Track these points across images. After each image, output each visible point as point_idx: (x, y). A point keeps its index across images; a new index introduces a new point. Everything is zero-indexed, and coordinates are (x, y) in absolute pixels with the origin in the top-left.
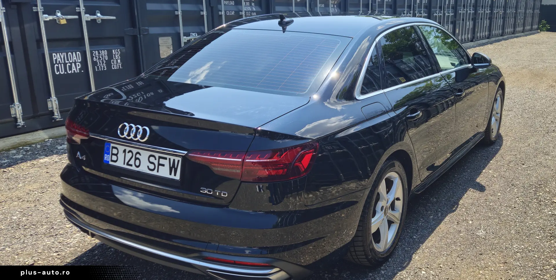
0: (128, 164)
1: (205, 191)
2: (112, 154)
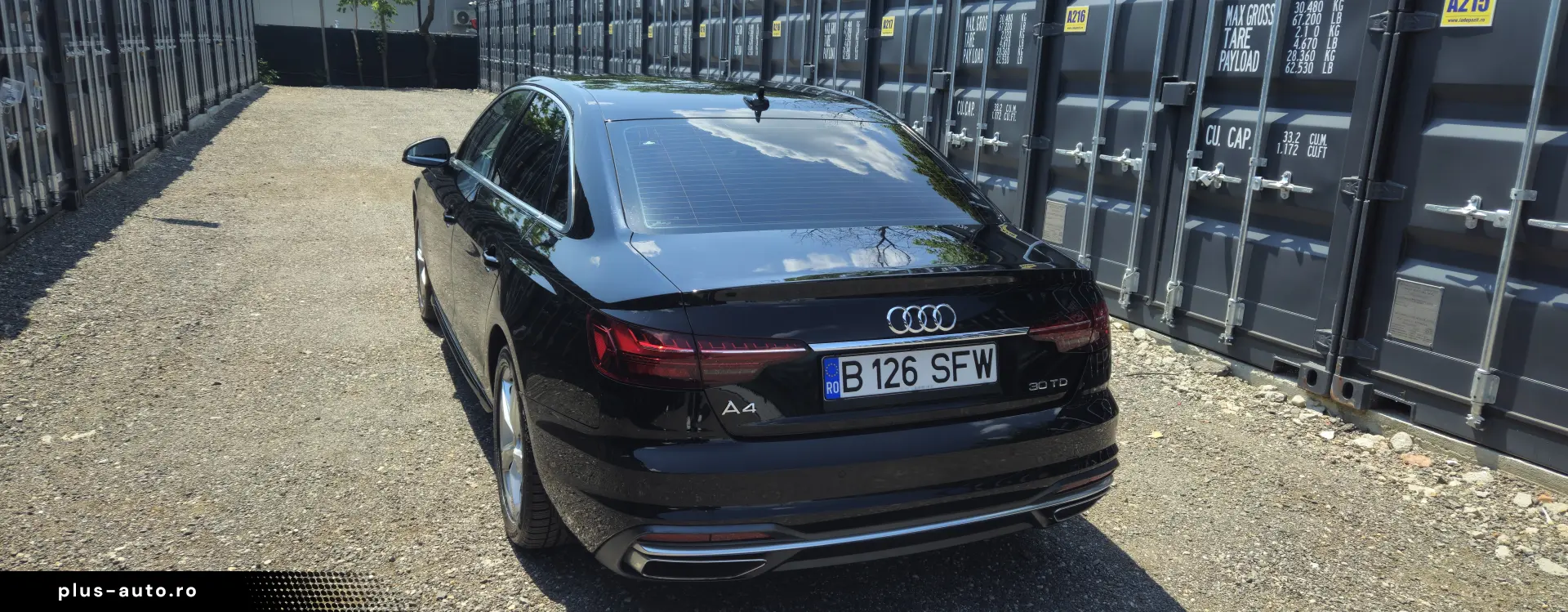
0: (888, 385)
1: (1035, 387)
2: (846, 377)
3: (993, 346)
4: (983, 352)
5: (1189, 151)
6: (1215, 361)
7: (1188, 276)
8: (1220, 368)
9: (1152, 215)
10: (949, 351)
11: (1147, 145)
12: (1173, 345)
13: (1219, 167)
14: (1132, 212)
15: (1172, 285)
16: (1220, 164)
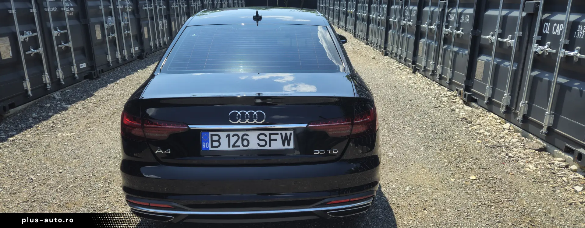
0: (234, 146)
1: (318, 153)
2: (212, 141)
3: (292, 132)
4: (286, 134)
5: (534, 36)
6: (539, 143)
7: (531, 99)
8: (539, 146)
9: (518, 68)
10: (267, 133)
11: (518, 33)
12: (522, 133)
13: (548, 44)
14: (509, 65)
15: (522, 103)
16: (549, 43)
